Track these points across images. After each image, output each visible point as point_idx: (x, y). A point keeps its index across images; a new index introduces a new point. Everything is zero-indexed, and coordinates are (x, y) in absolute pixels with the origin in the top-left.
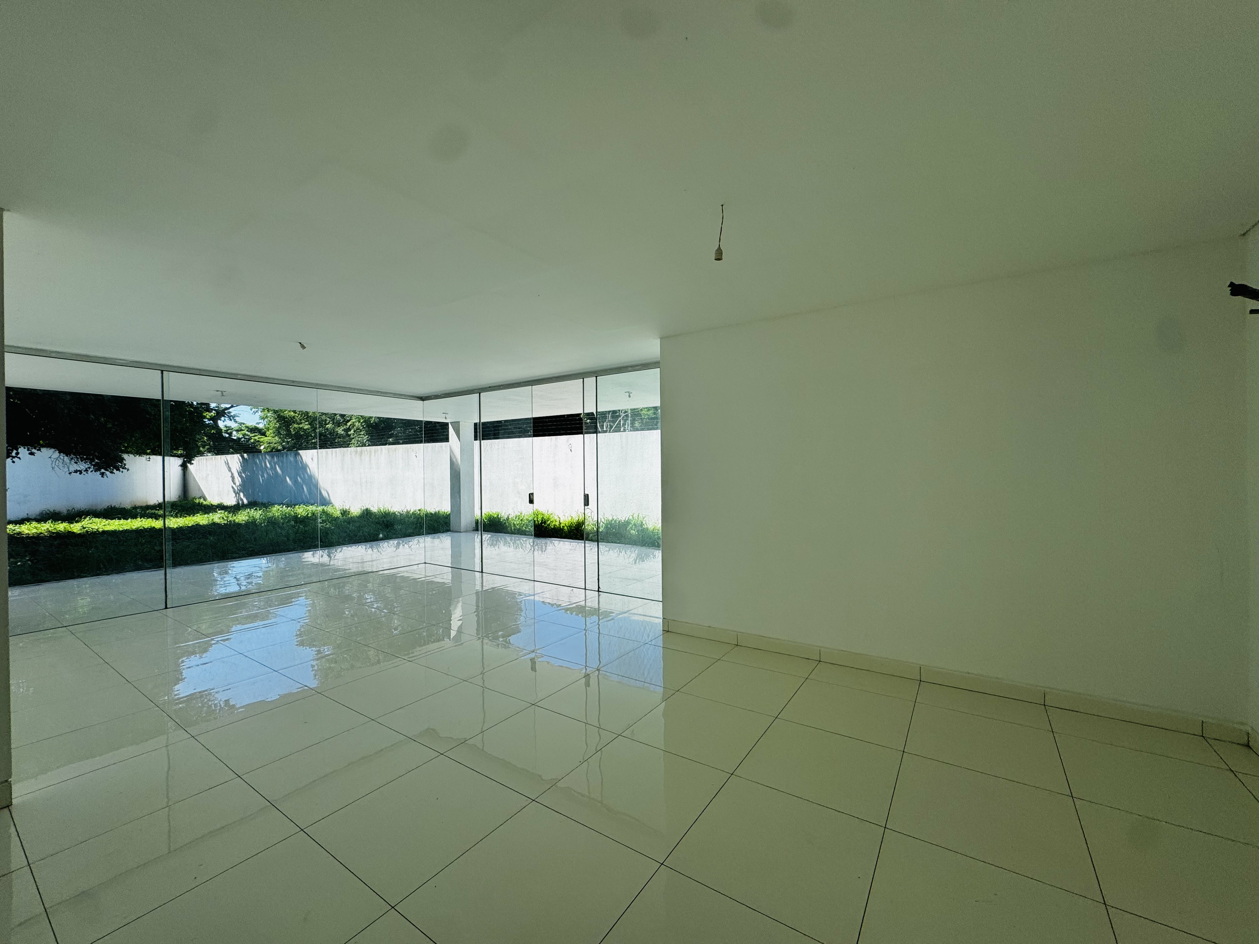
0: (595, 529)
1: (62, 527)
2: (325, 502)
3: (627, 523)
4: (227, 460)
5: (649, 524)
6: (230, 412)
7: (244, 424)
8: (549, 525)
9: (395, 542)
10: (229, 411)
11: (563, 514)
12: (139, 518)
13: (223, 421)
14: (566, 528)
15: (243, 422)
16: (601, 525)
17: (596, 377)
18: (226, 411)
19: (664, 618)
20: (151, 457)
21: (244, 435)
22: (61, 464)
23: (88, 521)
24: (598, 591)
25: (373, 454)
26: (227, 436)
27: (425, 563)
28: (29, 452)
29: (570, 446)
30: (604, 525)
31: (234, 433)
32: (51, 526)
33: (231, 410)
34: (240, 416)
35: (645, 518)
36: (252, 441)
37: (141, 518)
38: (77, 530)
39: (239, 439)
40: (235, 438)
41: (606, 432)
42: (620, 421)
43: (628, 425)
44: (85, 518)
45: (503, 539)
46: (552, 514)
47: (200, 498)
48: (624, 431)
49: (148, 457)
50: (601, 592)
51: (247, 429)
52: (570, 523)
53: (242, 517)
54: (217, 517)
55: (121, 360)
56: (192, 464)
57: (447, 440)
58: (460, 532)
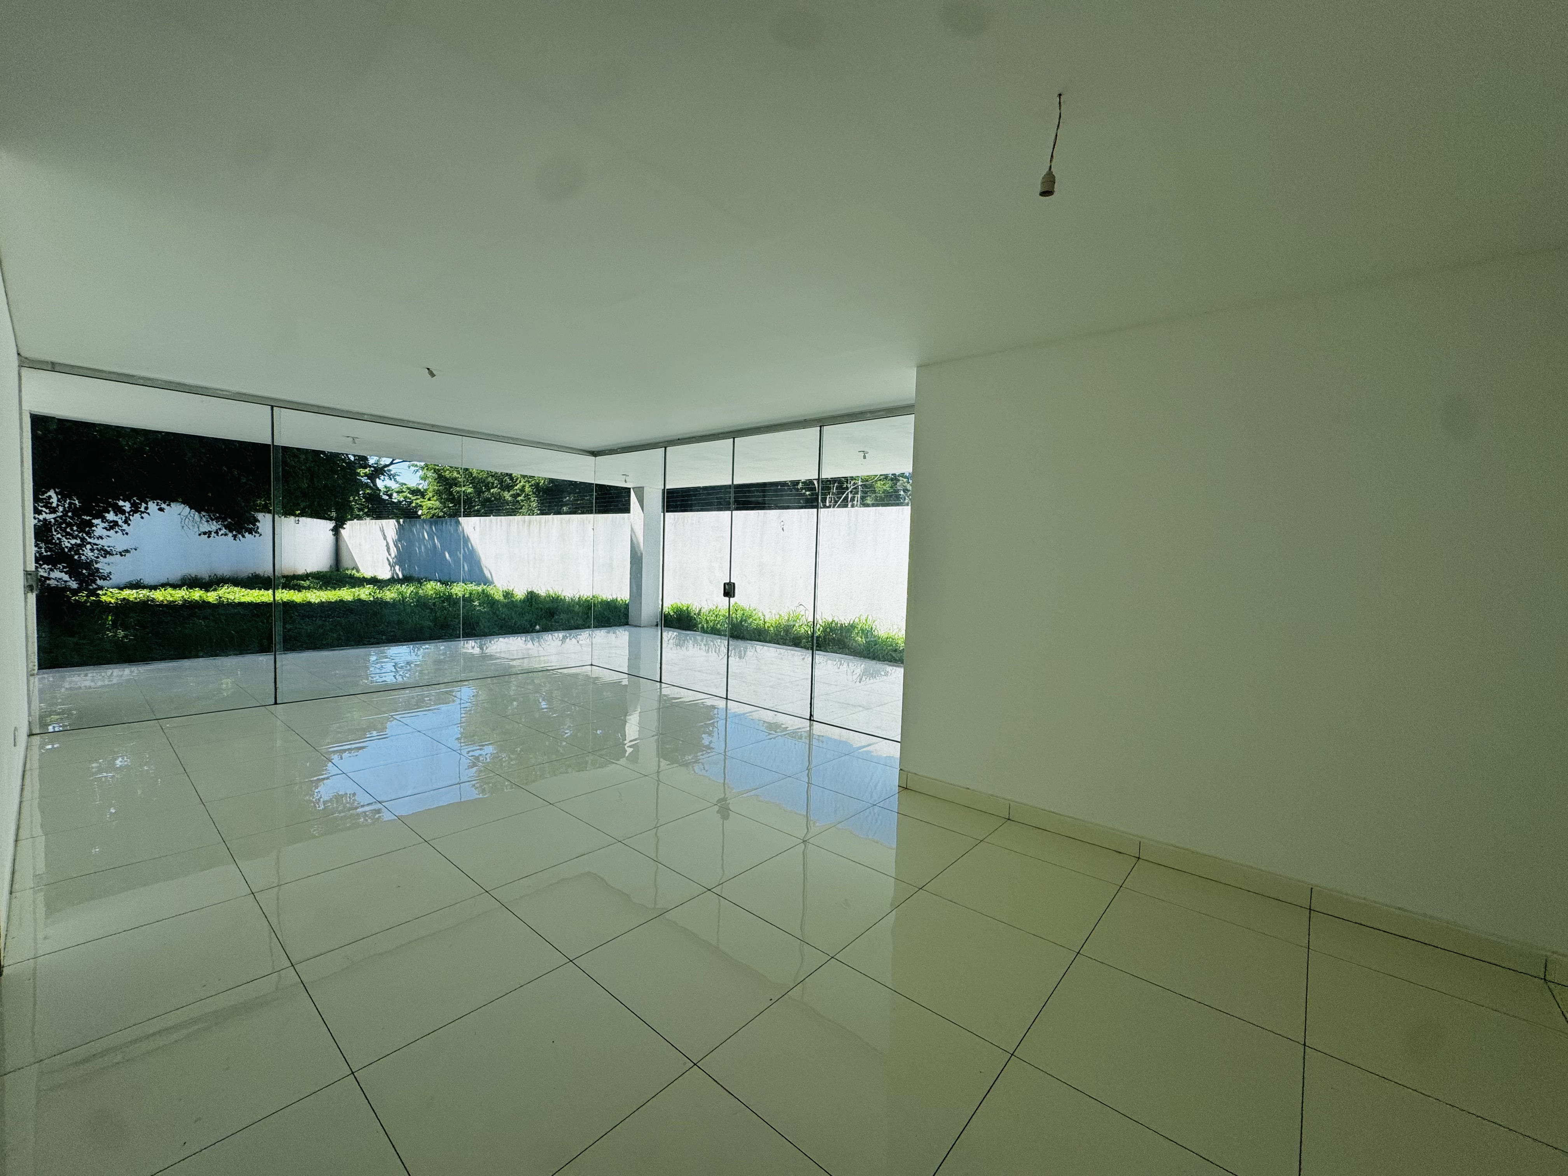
0: (809, 632)
1: (197, 594)
2: (487, 582)
3: (852, 627)
4: (383, 527)
5: (880, 630)
6: (389, 471)
7: (405, 485)
8: (750, 624)
9: (561, 634)
10: (388, 468)
11: (769, 611)
12: (280, 589)
13: (383, 481)
14: (772, 629)
15: (404, 482)
16: (817, 628)
17: (821, 427)
18: (386, 469)
19: (901, 770)
20: (301, 519)
21: (405, 497)
22: (190, 523)
23: (226, 589)
24: (810, 720)
25: (543, 525)
26: (387, 498)
27: (592, 665)
28: (158, 507)
29: (782, 523)
30: (821, 627)
31: (395, 495)
32: (186, 594)
33: (391, 467)
34: (401, 474)
35: (876, 622)
36: (414, 505)
37: (282, 589)
38: (212, 600)
39: (400, 502)
40: (396, 501)
41: (829, 507)
42: (848, 494)
43: (857, 501)
44: (223, 586)
45: (692, 638)
46: (755, 610)
47: (353, 569)
48: (853, 506)
49: (297, 518)
50: (814, 721)
51: (408, 491)
52: (778, 622)
53: (389, 595)
54: (364, 593)
55: (222, 391)
56: (344, 528)
57: (627, 510)
58: (640, 627)
